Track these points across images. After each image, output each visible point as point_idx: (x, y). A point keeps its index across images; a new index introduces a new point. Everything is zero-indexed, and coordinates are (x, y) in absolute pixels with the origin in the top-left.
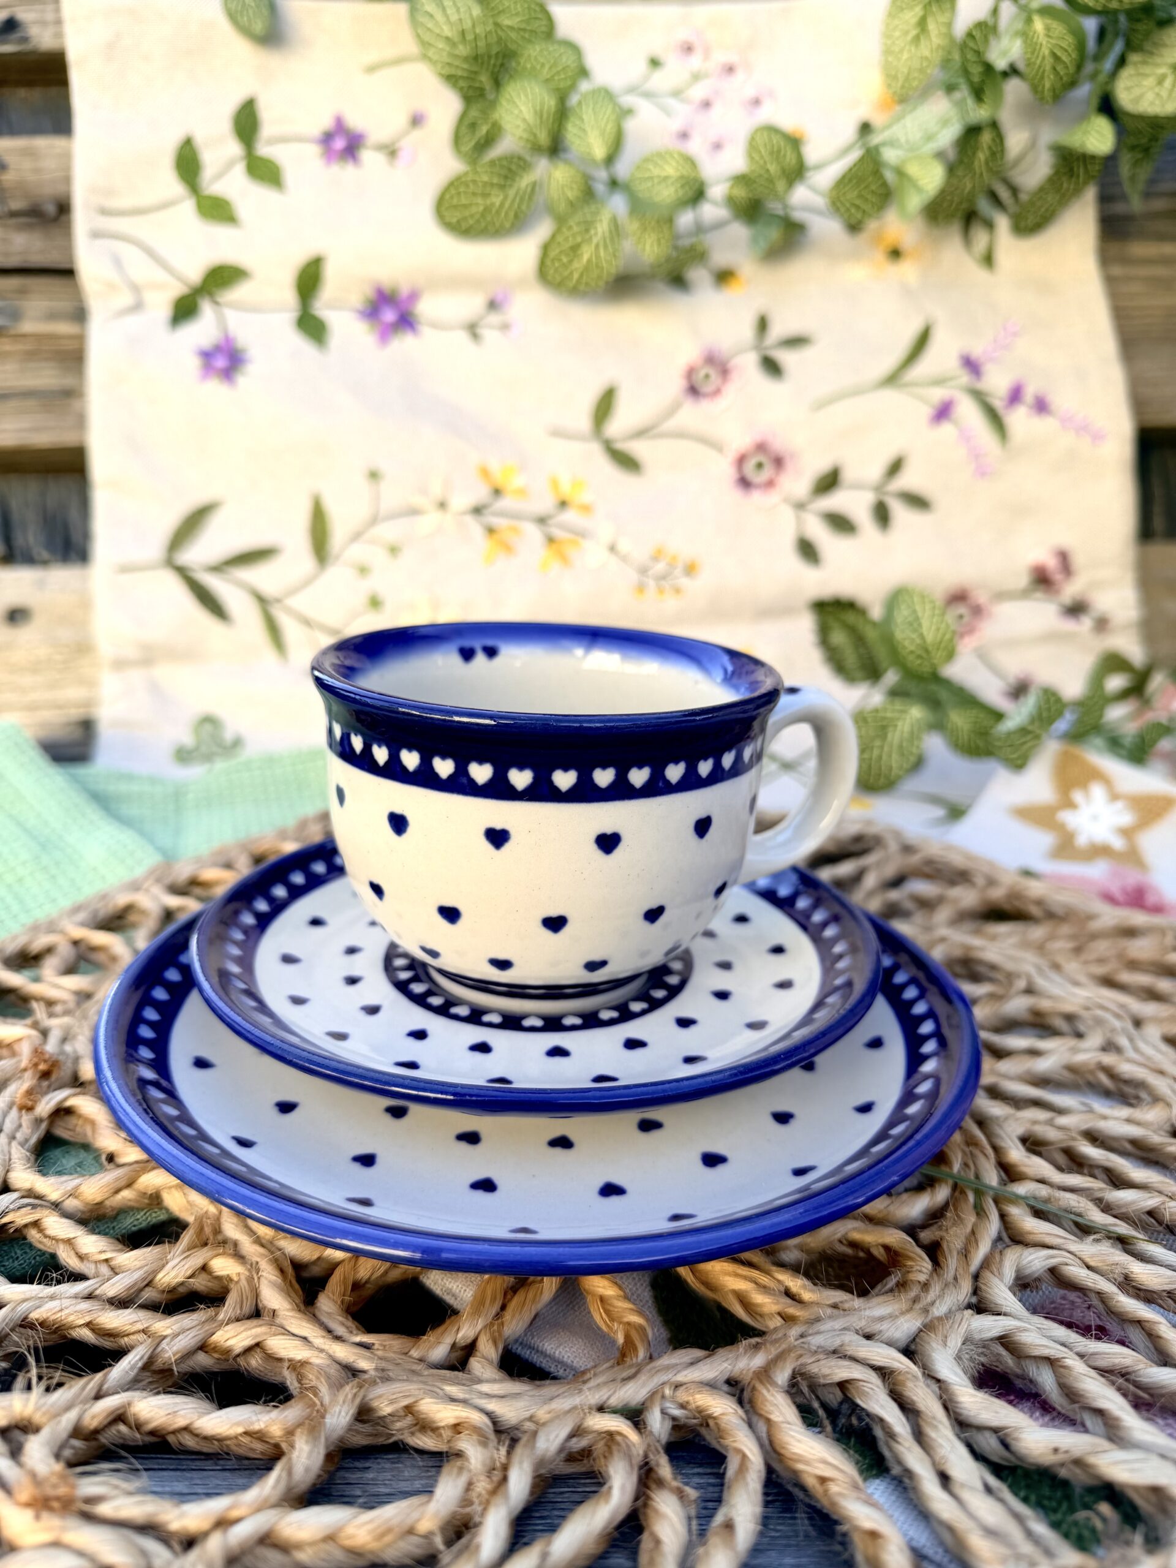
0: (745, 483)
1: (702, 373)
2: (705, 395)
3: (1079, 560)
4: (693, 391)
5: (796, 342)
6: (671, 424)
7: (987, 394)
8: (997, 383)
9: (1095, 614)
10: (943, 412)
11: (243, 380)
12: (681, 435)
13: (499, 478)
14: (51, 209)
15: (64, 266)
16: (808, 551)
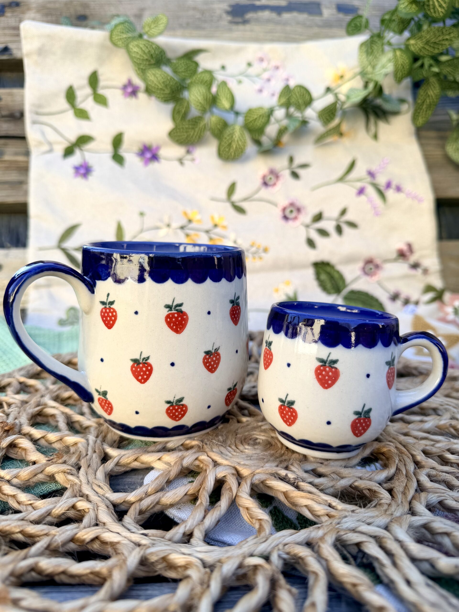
0: (286, 218)
1: (269, 177)
2: (270, 186)
3: (415, 247)
4: (265, 184)
5: (304, 166)
6: (257, 196)
7: (378, 185)
8: (382, 180)
9: (422, 268)
10: (361, 191)
11: (91, 178)
12: (261, 200)
13: (191, 216)
14: (18, 114)
15: (22, 136)
16: (311, 243)
